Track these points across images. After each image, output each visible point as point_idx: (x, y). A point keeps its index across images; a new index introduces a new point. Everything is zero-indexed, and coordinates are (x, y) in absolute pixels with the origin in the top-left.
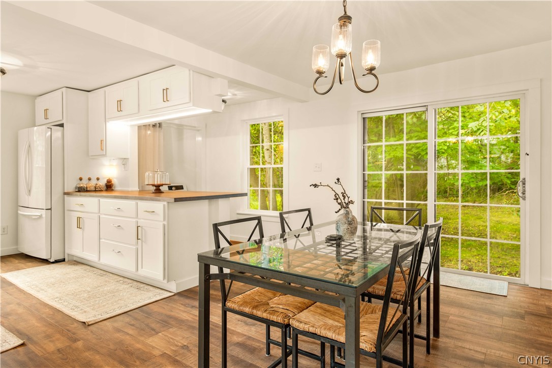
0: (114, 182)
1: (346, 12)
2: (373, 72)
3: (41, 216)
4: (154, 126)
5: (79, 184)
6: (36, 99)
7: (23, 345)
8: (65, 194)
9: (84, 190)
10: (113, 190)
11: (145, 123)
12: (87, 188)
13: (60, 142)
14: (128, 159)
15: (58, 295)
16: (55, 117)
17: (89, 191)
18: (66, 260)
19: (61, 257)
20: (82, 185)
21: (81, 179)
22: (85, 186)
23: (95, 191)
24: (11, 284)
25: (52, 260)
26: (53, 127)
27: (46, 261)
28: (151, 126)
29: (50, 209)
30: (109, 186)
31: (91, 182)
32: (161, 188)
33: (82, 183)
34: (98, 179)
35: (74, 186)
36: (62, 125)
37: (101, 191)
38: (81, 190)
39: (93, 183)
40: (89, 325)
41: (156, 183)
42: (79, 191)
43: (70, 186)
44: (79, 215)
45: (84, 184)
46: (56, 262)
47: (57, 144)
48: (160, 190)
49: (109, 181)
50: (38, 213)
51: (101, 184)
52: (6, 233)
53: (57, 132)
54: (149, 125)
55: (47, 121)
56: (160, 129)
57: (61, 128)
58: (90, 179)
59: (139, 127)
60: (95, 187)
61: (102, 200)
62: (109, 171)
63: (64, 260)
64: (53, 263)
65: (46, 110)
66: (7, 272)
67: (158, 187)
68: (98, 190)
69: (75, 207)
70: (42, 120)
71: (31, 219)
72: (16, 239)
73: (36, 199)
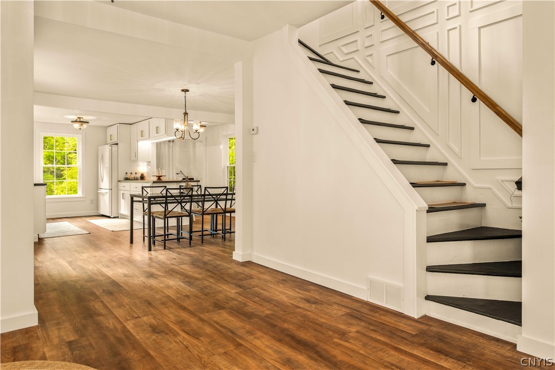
0: (145, 175)
1: (186, 111)
3: (107, 193)
6: (107, 129)
7: (89, 233)
8: (119, 181)
10: (144, 180)
12: (129, 178)
13: (116, 153)
14: (150, 162)
16: (115, 140)
17: (131, 180)
19: (117, 216)
21: (126, 173)
23: (134, 180)
24: (92, 223)
25: (112, 217)
26: (112, 145)
27: (109, 217)
28: (167, 142)
29: (111, 189)
30: (142, 177)
32: (161, 178)
33: (127, 176)
34: (136, 173)
36: (117, 144)
38: (127, 179)
39: (133, 176)
40: (114, 231)
42: (125, 180)
43: (122, 177)
44: (123, 192)
46: (114, 218)
47: (115, 155)
49: (142, 175)
50: (106, 191)
53: (115, 147)
55: (112, 141)
56: (173, 143)
57: (117, 146)
58: (131, 173)
59: (157, 144)
60: (134, 178)
61: (132, 184)
62: (142, 169)
63: (118, 217)
65: (111, 135)
66: (91, 220)
67: (159, 177)
68: (136, 179)
69: (122, 188)
70: (109, 141)
71: (103, 195)
72: (97, 207)
73: (105, 184)
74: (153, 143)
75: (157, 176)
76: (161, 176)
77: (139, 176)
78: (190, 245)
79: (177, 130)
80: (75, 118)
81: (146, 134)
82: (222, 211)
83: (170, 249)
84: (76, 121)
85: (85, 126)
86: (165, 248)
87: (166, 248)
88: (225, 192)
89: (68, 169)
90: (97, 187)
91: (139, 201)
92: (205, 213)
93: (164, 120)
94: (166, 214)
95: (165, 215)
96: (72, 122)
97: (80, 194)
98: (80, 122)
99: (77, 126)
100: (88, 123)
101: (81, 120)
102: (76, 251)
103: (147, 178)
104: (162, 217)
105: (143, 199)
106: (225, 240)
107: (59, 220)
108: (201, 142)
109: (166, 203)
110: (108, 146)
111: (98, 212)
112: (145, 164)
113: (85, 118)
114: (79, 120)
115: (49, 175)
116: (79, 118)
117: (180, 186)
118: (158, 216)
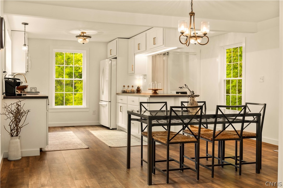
0: (141, 88)
1: (192, 11)
2: (206, 35)
3: (107, 105)
4: (164, 54)
5: (124, 89)
6: (108, 44)
7: (88, 148)
8: (117, 94)
9: (125, 92)
10: (140, 93)
11: (159, 53)
12: (127, 91)
13: (115, 67)
14: (146, 75)
15: (106, 139)
16: (114, 54)
17: (128, 93)
18: (117, 129)
19: (115, 127)
20: (124, 90)
21: (124, 86)
22: (126, 90)
23: (131, 93)
24: (92, 134)
25: (111, 128)
26: (112, 59)
27: (108, 128)
28: (162, 54)
29: (110, 102)
30: (138, 91)
31: (129, 88)
32: (157, 91)
33: (125, 89)
34: (133, 86)
35: (121, 90)
36: (116, 58)
37: (134, 93)
38: (124, 92)
39: (130, 89)
40: (111, 148)
41: (154, 89)
42: (123, 93)
44: (121, 105)
45: (126, 89)
46: (113, 129)
47: (114, 68)
48: (156, 92)
49: (138, 88)
50: (106, 103)
51: (134, 89)
52: (94, 114)
53: (114, 61)
54: (161, 54)
55: (111, 56)
56: (168, 56)
57: (116, 60)
59: (153, 56)
60: (131, 91)
61: (128, 97)
62: (138, 82)
64: (111, 129)
65: (111, 50)
66: (92, 130)
67: (155, 91)
68: (132, 92)
69: (120, 101)
70: (109, 56)
71: (104, 107)
72: (98, 118)
73: (105, 97)
74: (148, 56)
75: (153, 90)
76: (157, 90)
77: (135, 89)
78: (198, 179)
79: (182, 33)
80: (79, 33)
81: (143, 47)
82: (237, 137)
83: (174, 183)
84: (80, 36)
85: (88, 40)
86: (168, 182)
87: (170, 181)
88: (242, 112)
89: (79, 82)
90: (99, 100)
91: (137, 120)
92: (216, 138)
93: (162, 29)
94: (170, 138)
95: (169, 140)
96: (77, 36)
97: (84, 105)
98: (84, 36)
99: (80, 40)
100: (90, 37)
101: (85, 34)
102: (70, 175)
103: (143, 91)
104: (165, 142)
105: (141, 118)
106: (240, 174)
107: (66, 129)
108: (195, 55)
109: (169, 125)
110: (108, 60)
111: (99, 122)
112: (142, 77)
113: (88, 33)
114: (82, 35)
115: (70, 87)
116: (83, 33)
117: (182, 102)
118: (159, 140)
